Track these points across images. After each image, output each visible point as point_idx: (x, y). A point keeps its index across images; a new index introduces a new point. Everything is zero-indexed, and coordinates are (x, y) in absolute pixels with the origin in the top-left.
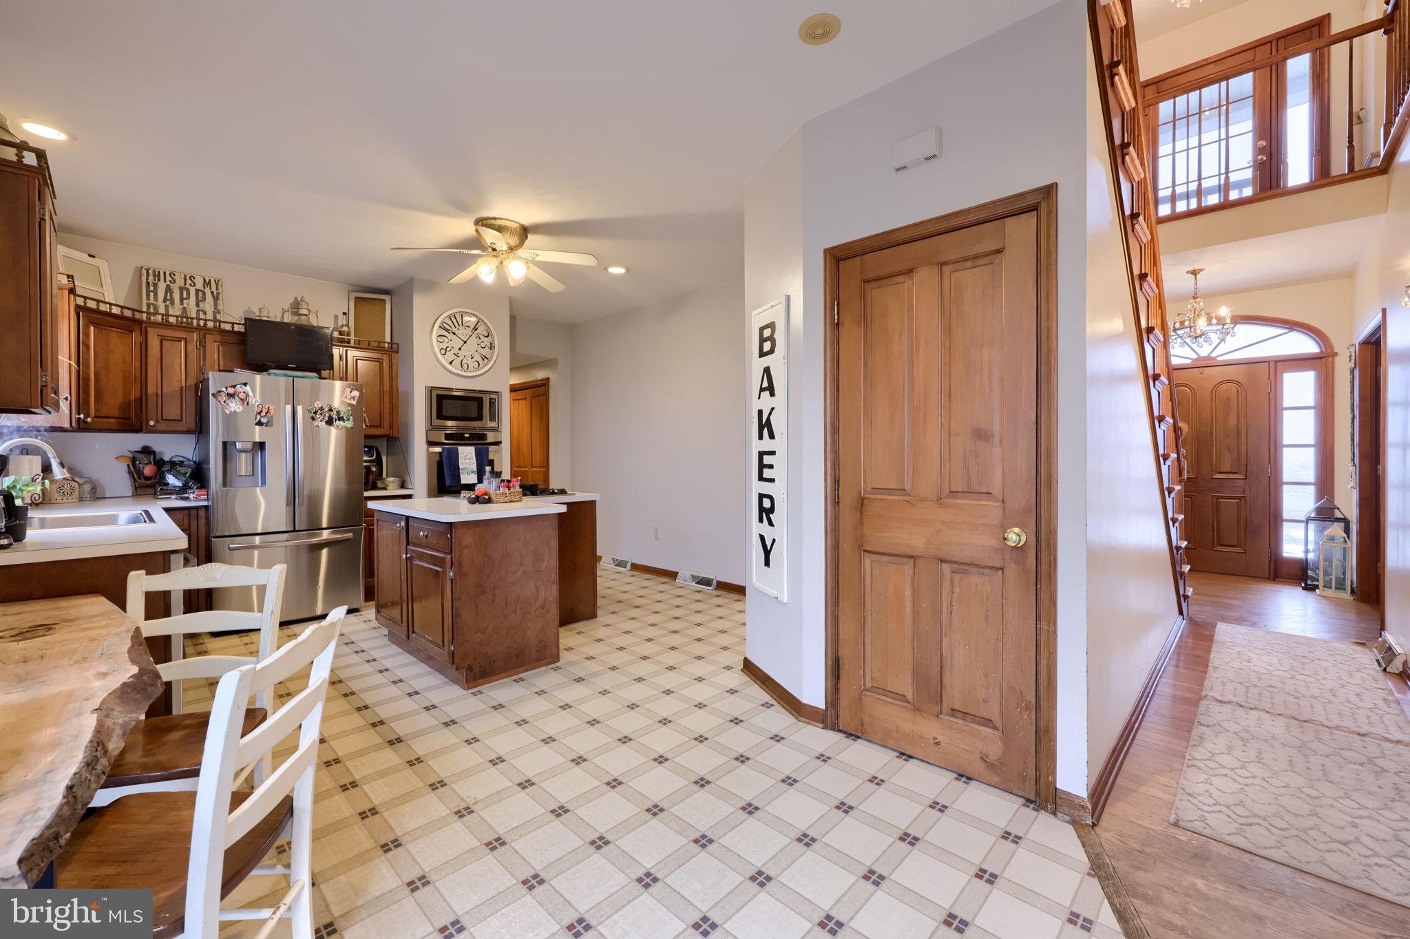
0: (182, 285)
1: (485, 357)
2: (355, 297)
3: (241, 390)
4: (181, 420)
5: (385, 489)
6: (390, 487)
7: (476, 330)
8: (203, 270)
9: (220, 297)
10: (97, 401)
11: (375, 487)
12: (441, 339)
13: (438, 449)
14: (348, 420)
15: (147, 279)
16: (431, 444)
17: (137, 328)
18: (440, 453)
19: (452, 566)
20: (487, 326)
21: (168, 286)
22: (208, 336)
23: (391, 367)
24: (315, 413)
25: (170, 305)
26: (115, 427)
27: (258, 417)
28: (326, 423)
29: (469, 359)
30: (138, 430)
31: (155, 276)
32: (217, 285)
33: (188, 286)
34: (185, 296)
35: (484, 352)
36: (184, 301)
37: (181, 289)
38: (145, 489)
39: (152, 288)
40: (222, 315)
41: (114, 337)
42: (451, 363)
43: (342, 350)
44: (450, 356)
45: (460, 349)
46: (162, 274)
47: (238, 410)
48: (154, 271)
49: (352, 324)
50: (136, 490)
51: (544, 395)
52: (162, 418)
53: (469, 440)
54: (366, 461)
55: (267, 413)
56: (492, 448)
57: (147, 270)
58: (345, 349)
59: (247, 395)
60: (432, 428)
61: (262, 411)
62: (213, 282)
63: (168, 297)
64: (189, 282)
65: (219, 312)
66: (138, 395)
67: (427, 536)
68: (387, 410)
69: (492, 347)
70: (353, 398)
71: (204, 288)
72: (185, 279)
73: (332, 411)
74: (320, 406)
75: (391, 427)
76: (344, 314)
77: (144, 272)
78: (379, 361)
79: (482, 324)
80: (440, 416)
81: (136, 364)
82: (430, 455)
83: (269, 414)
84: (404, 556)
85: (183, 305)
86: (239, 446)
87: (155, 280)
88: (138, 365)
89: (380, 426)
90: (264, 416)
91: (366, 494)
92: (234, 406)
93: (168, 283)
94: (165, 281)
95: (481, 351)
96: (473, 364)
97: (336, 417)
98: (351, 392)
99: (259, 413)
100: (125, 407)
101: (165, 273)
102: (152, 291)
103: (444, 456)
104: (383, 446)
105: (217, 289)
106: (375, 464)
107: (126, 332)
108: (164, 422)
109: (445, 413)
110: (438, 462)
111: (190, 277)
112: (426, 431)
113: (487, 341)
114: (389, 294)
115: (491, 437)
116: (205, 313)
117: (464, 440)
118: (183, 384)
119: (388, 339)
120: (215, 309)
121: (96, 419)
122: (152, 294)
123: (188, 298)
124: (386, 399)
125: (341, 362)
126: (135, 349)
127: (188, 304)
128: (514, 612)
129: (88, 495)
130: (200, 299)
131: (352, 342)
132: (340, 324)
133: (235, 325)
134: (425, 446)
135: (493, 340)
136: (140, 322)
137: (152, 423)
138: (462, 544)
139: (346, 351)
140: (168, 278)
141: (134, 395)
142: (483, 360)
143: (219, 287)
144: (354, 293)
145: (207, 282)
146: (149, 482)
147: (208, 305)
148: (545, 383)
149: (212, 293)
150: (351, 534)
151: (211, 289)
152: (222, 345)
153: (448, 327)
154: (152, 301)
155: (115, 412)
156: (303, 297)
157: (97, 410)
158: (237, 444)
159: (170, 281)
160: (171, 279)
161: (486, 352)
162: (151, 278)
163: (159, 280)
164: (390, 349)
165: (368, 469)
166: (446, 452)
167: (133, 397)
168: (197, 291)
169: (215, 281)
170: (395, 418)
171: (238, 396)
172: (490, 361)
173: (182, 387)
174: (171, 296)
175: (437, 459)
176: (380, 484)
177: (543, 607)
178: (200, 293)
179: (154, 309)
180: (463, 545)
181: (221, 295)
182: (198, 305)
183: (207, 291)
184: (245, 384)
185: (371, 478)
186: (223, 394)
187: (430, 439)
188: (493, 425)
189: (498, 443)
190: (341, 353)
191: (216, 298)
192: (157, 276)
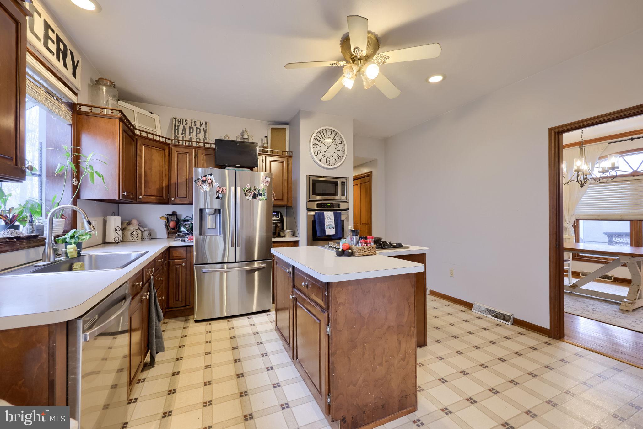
0: (191, 126)
1: (339, 156)
2: (271, 128)
3: (209, 178)
4: (186, 197)
5: (284, 237)
6: (287, 236)
7: (335, 140)
8: (200, 118)
9: (207, 131)
10: (145, 187)
11: (279, 236)
12: (315, 146)
13: (313, 213)
14: (264, 195)
15: (175, 123)
16: (309, 210)
17: (167, 147)
18: (314, 215)
19: (328, 322)
20: (341, 137)
21: (184, 127)
22: (200, 151)
23: (288, 166)
24: (247, 191)
25: (184, 137)
26: (155, 201)
27: (217, 194)
28: (253, 197)
29: (331, 158)
30: (167, 203)
31: (178, 122)
32: (206, 125)
33: (193, 126)
34: (191, 131)
35: (339, 153)
36: (191, 134)
37: (190, 128)
38: (172, 234)
39: (177, 128)
40: (208, 140)
41: (155, 152)
42: (320, 161)
43: (264, 156)
44: (320, 156)
45: (325, 152)
46: (182, 121)
47: (207, 190)
48: (178, 119)
49: (269, 143)
50: (168, 235)
51: (369, 181)
52: (178, 197)
53: (330, 208)
54: (274, 220)
55: (222, 191)
56: (343, 212)
57: (175, 119)
58: (265, 156)
59: (212, 181)
60: (310, 200)
61: (219, 190)
62: (204, 124)
63: (184, 132)
64: (193, 124)
65: (206, 139)
66: (167, 184)
67: (307, 286)
68: (286, 190)
69: (343, 150)
70: (267, 182)
71: (200, 127)
72: (192, 123)
73: (256, 190)
74: (249, 187)
75: (288, 201)
76: (266, 137)
77: (174, 120)
78: (282, 162)
79: (338, 136)
80: (314, 193)
81: (166, 167)
82: (309, 216)
83: (223, 192)
84: (291, 297)
85: (190, 136)
86: (207, 211)
87: (178, 124)
88: (167, 167)
89: (282, 200)
90: (220, 194)
91: (274, 240)
92: (206, 188)
93: (184, 125)
94: (183, 124)
95: (338, 152)
96: (333, 161)
97: (258, 194)
98: (266, 178)
99: (218, 192)
100: (161, 189)
101: (183, 120)
102: (177, 130)
103: (316, 217)
104: (284, 211)
105: (206, 127)
106: (280, 222)
107: (161, 149)
108: (179, 198)
109: (317, 191)
110: (313, 221)
111: (194, 121)
112: (307, 202)
113: (340, 146)
114: (287, 125)
115: (343, 206)
116: (200, 140)
117: (327, 208)
118: (188, 178)
119: (287, 150)
120: (205, 137)
121: (145, 197)
122: (177, 131)
123: (193, 132)
124: (286, 184)
125: (263, 164)
126: (165, 159)
127: (192, 135)
128: (381, 364)
129: (146, 237)
130: (198, 133)
131: (269, 152)
132: (263, 143)
133: (212, 145)
134: (306, 211)
135: (344, 146)
136: (168, 144)
137: (173, 199)
138: (337, 302)
139: (266, 157)
140: (184, 123)
141: (165, 183)
142: (338, 158)
143: (207, 126)
144: (270, 126)
145: (202, 123)
146: (173, 231)
147: (201, 137)
148: (369, 175)
149: (204, 129)
150: (265, 265)
151: (203, 127)
152: (205, 156)
153: (319, 139)
154: (176, 135)
155: (155, 193)
156: (245, 129)
157: (145, 192)
158: (207, 210)
159: (185, 124)
160: (185, 123)
161: (340, 153)
162: (177, 123)
163: (180, 124)
164: (288, 156)
165: (276, 224)
166: (317, 214)
167: (164, 185)
168: (197, 128)
169: (205, 123)
170: (290, 195)
171: (207, 181)
172: (342, 158)
173: (187, 179)
174: (185, 131)
175: (313, 219)
176: (282, 234)
177: (403, 359)
178: (198, 129)
179: (177, 138)
180: (339, 303)
181: (207, 130)
182: (197, 136)
183: (202, 128)
184: (211, 175)
185: (278, 229)
186: (200, 181)
187: (308, 208)
188: (344, 198)
189: (346, 210)
190: (263, 158)
191: (205, 132)
192: (179, 122)
